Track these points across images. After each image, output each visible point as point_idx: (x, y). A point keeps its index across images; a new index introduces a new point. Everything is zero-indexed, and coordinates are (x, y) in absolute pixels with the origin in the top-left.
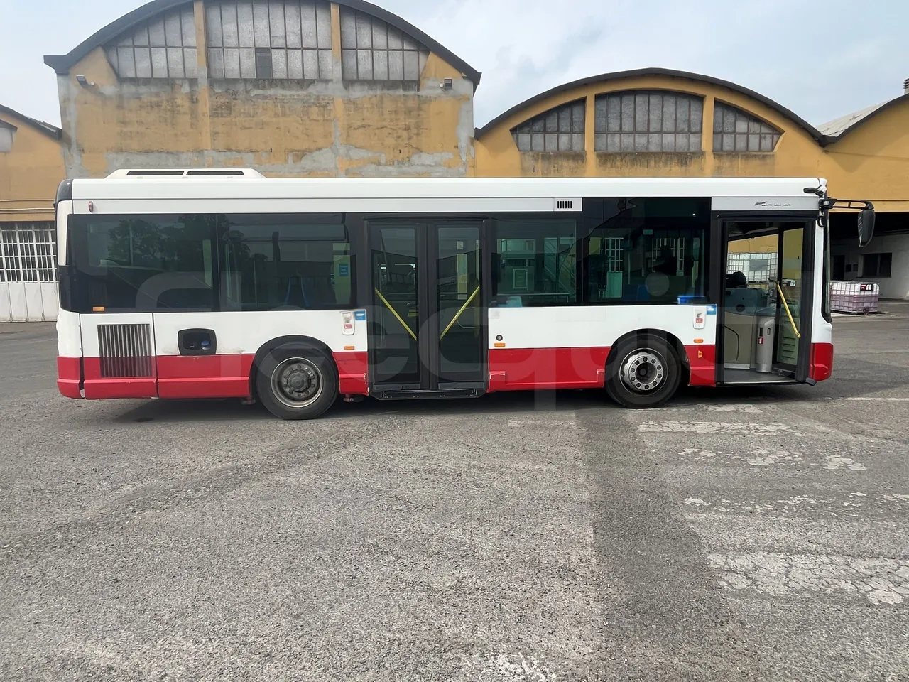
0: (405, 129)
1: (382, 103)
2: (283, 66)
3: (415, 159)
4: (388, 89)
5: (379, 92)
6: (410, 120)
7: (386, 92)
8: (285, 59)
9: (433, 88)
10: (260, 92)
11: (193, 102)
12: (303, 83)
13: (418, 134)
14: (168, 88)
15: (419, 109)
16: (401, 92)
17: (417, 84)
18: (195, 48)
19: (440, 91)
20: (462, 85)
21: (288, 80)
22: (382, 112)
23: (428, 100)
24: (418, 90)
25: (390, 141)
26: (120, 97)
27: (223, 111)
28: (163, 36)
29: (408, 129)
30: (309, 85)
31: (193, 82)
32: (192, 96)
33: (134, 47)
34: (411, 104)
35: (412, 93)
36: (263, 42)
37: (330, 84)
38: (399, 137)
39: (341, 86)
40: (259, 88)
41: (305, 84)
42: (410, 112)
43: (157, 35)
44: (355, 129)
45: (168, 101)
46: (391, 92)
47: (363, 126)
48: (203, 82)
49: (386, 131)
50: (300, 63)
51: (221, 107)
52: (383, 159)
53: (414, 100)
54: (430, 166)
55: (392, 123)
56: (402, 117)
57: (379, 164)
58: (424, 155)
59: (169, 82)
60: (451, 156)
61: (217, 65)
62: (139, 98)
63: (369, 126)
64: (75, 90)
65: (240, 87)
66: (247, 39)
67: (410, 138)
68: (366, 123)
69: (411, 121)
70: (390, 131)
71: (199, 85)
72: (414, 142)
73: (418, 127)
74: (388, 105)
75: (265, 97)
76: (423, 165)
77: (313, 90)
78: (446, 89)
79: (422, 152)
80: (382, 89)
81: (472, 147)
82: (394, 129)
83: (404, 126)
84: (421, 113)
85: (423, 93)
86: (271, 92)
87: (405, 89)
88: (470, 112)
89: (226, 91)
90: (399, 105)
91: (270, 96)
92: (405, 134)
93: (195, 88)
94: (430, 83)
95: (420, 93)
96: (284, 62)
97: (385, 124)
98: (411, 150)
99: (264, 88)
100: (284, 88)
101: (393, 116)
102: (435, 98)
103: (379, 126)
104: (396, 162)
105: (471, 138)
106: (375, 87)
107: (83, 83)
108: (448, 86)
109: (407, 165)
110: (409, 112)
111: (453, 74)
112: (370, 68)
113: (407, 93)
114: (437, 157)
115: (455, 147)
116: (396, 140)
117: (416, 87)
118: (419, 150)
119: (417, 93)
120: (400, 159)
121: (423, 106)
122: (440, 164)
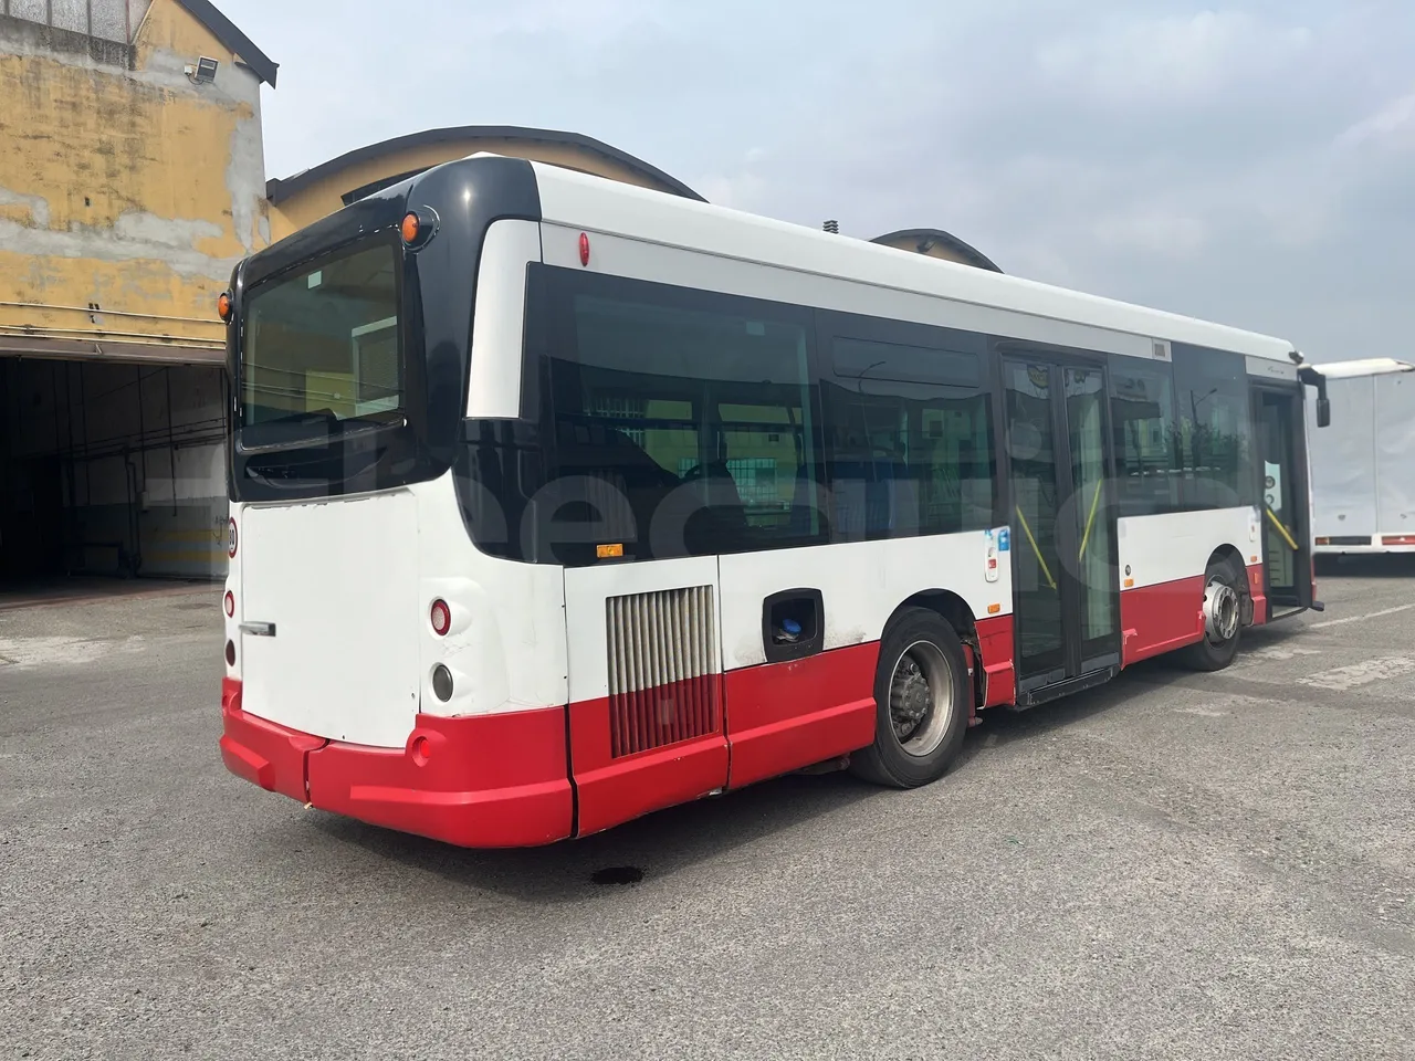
0: (100, 151)
1: (37, 78)
3: (126, 223)
4: (54, 49)
5: (28, 50)
6: (113, 132)
7: (47, 53)
9: (170, 71)
13: (132, 168)
15: (134, 111)
16: (86, 62)
17: (128, 52)
19: (183, 81)
20: (231, 78)
22: (38, 99)
23: (156, 94)
24: (132, 67)
25: (61, 173)
29: (106, 150)
34: (113, 94)
35: (115, 70)
38: (83, 167)
42: (111, 113)
46: (62, 58)
49: (47, 148)
52: (41, 213)
53: (120, 87)
54: (169, 247)
55: (64, 131)
56: (91, 120)
57: (30, 223)
58: (148, 219)
60: (215, 231)
67: (112, 175)
69: (115, 135)
70: (57, 147)
72: (123, 182)
73: (133, 149)
74: (53, 87)
76: (146, 241)
78: (201, 81)
79: (142, 210)
80: (37, 45)
81: (264, 219)
82: (69, 146)
83: (98, 145)
84: (141, 120)
85: (143, 76)
87: (98, 59)
88: (256, 140)
90: (83, 93)
92: (99, 162)
94: (160, 59)
95: (135, 76)
97: (45, 128)
98: (117, 203)
101: (68, 115)
102: (174, 95)
103: (30, 132)
104: (75, 226)
105: (260, 200)
106: (15, 36)
108: (206, 73)
109: (106, 235)
110: (109, 113)
111: (213, 50)
113: (103, 68)
114: (183, 229)
115: (225, 212)
116: (77, 173)
117: (126, 59)
118: (137, 206)
119: (128, 73)
120: (88, 221)
121: (146, 106)
122: (191, 247)
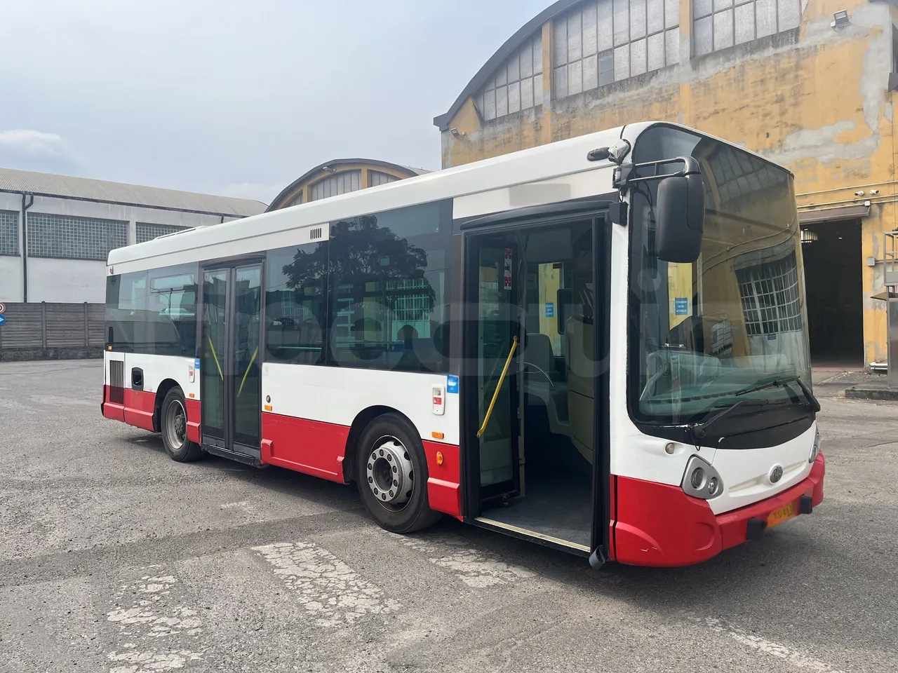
0: (777, 102)
1: (743, 74)
2: (626, 64)
3: (791, 141)
4: (752, 53)
5: (738, 61)
6: (786, 87)
7: (748, 57)
8: (627, 55)
9: (822, 31)
10: (598, 102)
11: (537, 131)
12: (641, 79)
13: (794, 106)
14: (517, 122)
15: (798, 68)
16: (770, 51)
17: (795, 34)
18: (541, 73)
19: (831, 33)
20: (871, 14)
21: (631, 78)
22: (743, 86)
23: (815, 49)
24: (797, 41)
25: (753, 124)
26: (482, 140)
27: (563, 133)
28: (518, 71)
29: (780, 100)
30: (651, 78)
31: (538, 109)
32: (537, 124)
33: (497, 88)
34: (785, 64)
36: (606, 44)
37: (676, 69)
38: (766, 115)
39: (689, 67)
40: (597, 98)
41: (647, 78)
42: (784, 76)
43: (513, 72)
44: (705, 118)
45: (517, 135)
46: (756, 56)
47: (716, 112)
48: (547, 107)
49: (746, 112)
50: (644, 55)
51: (561, 129)
53: (789, 58)
54: (817, 146)
55: (756, 98)
56: (772, 85)
58: (805, 133)
59: (519, 116)
60: (850, 125)
61: (561, 85)
62: (495, 138)
63: (724, 110)
64: (452, 142)
65: (580, 102)
66: (590, 48)
67: (783, 113)
68: (719, 107)
69: (786, 89)
70: (752, 110)
71: (543, 111)
72: (788, 118)
73: (796, 93)
74: (751, 75)
75: (602, 107)
76: (803, 147)
77: (654, 83)
78: (841, 28)
79: (801, 128)
80: (743, 55)
81: (889, 104)
82: (759, 106)
83: (775, 99)
84: (800, 72)
85: (803, 43)
86: (610, 99)
87: (776, 46)
88: (884, 50)
89: (567, 111)
90: (768, 71)
91: (609, 103)
92: (776, 108)
93: (539, 115)
94: (816, 26)
95: (799, 46)
96: (627, 59)
97: (746, 101)
98: (785, 130)
99: (603, 96)
100: (623, 91)
101: (759, 88)
102: (824, 45)
103: (737, 107)
105: (885, 91)
106: (733, 56)
107: (456, 135)
108: (842, 22)
109: (777, 151)
110: (782, 76)
112: (731, 29)
113: (779, 50)
114: (827, 131)
115: (858, 110)
116: (763, 120)
117: (793, 38)
118: (797, 127)
119: (794, 46)
120: (768, 146)
121: (803, 62)
122: (832, 142)
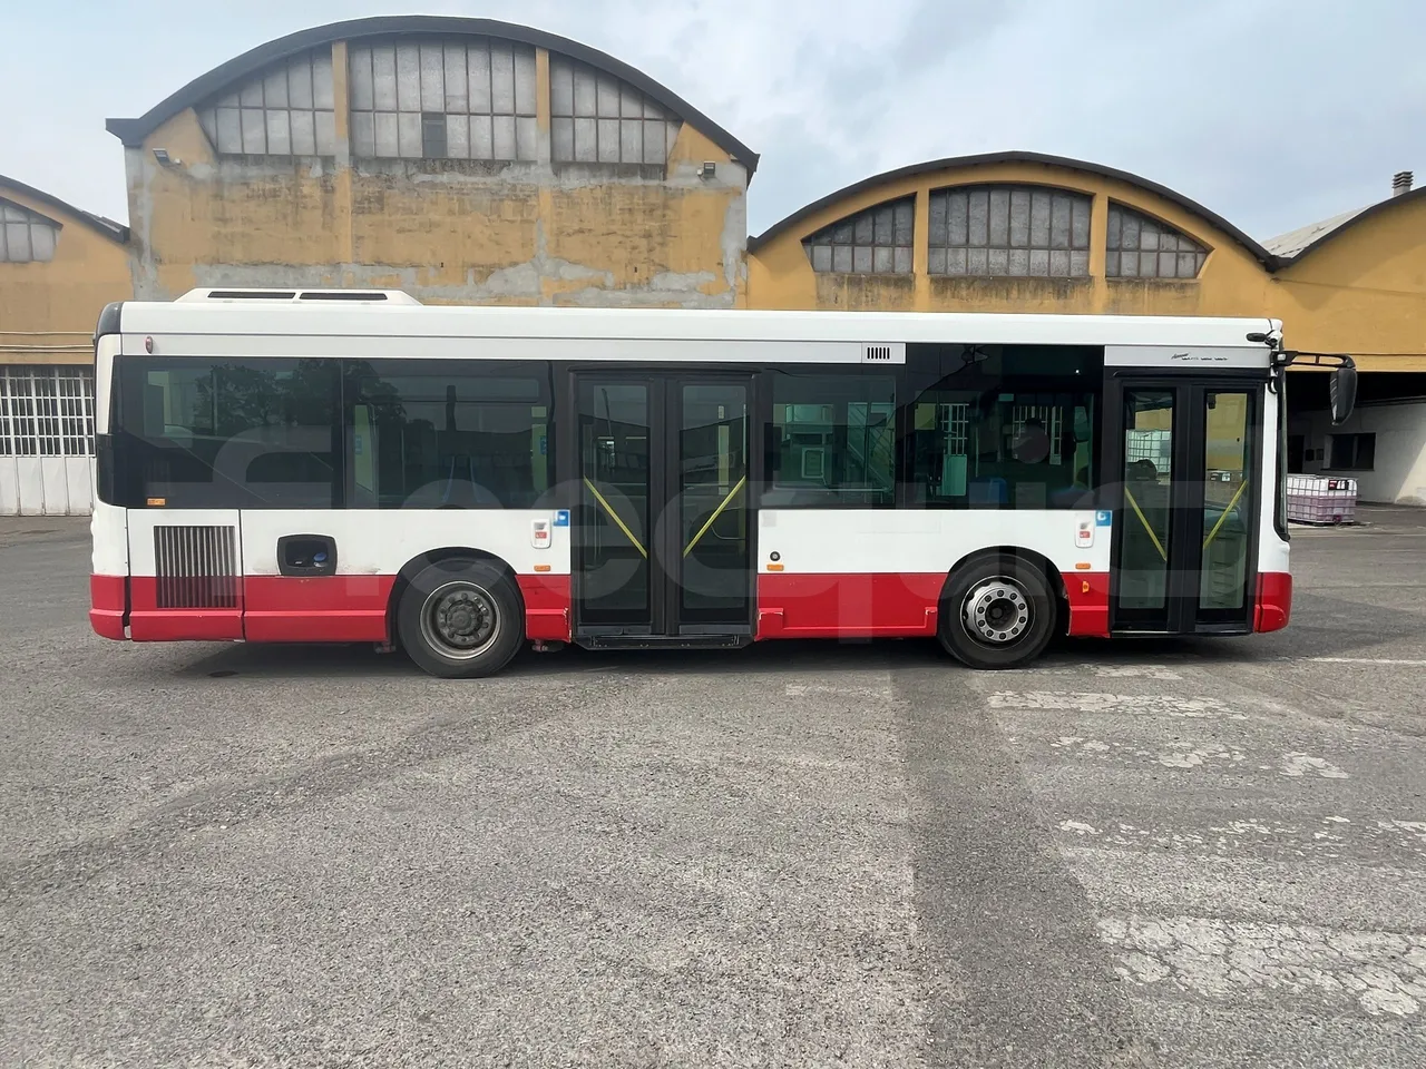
0: (644, 236)
1: (610, 196)
2: (463, 140)
3: (657, 281)
4: (620, 177)
5: (605, 181)
6: (653, 224)
7: (615, 180)
8: (466, 129)
9: (686, 176)
10: (427, 177)
11: (326, 191)
12: (491, 165)
13: (662, 244)
14: (291, 171)
15: (666, 207)
16: (638, 181)
17: (662, 170)
18: (332, 111)
19: (696, 181)
20: (731, 173)
21: (469, 160)
22: (610, 209)
23: (681, 193)
24: (665, 179)
25: (621, 254)
26: (219, 182)
27: (372, 205)
28: (284, 92)
29: (648, 235)
30: (502, 168)
31: (328, 161)
32: (325, 182)
33: (241, 107)
34: (653, 199)
35: (653, 183)
36: (434, 104)
37: (533, 168)
38: (634, 248)
39: (549, 170)
40: (426, 172)
41: (496, 167)
42: (652, 211)
43: (276, 91)
44: (569, 235)
45: (289, 189)
46: (623, 181)
47: (581, 231)
48: (343, 161)
49: (614, 240)
50: (489, 136)
51: (368, 199)
52: (610, 280)
53: (657, 193)
54: (683, 292)
55: (624, 227)
56: (639, 217)
57: (603, 287)
58: (671, 276)
59: (292, 161)
60: (712, 278)
61: (364, 137)
62: (247, 184)
63: (590, 230)
64: (152, 171)
65: (398, 171)
66: (410, 98)
67: (651, 250)
68: (585, 226)
69: (653, 225)
70: (620, 239)
71: (337, 166)
72: (656, 256)
73: (663, 232)
74: (619, 201)
75: (433, 185)
76: (669, 290)
77: (505, 174)
78: (706, 178)
79: (668, 270)
80: (611, 176)
81: (744, 264)
82: (627, 237)
83: (643, 233)
84: (668, 212)
85: (671, 183)
86: (444, 178)
87: (644, 177)
88: (742, 211)
89: (378, 177)
90: (635, 200)
91: (442, 184)
92: (643, 243)
93: (331, 171)
94: (683, 169)
95: (667, 183)
96: (465, 134)
97: (614, 228)
98: (652, 268)
99: (434, 171)
100: (463, 172)
101: (627, 216)
102: (690, 191)
103: (605, 232)
104: (628, 286)
105: (742, 252)
106: (598, 174)
107: (164, 161)
108: (709, 173)
109: (645, 289)
110: (650, 211)
111: (716, 155)
112: (593, 143)
113: (648, 183)
114: (692, 279)
115: (719, 264)
116: (631, 253)
117: (661, 174)
118: (665, 269)
119: (662, 183)
120: (636, 281)
121: (671, 203)
122: (695, 289)
